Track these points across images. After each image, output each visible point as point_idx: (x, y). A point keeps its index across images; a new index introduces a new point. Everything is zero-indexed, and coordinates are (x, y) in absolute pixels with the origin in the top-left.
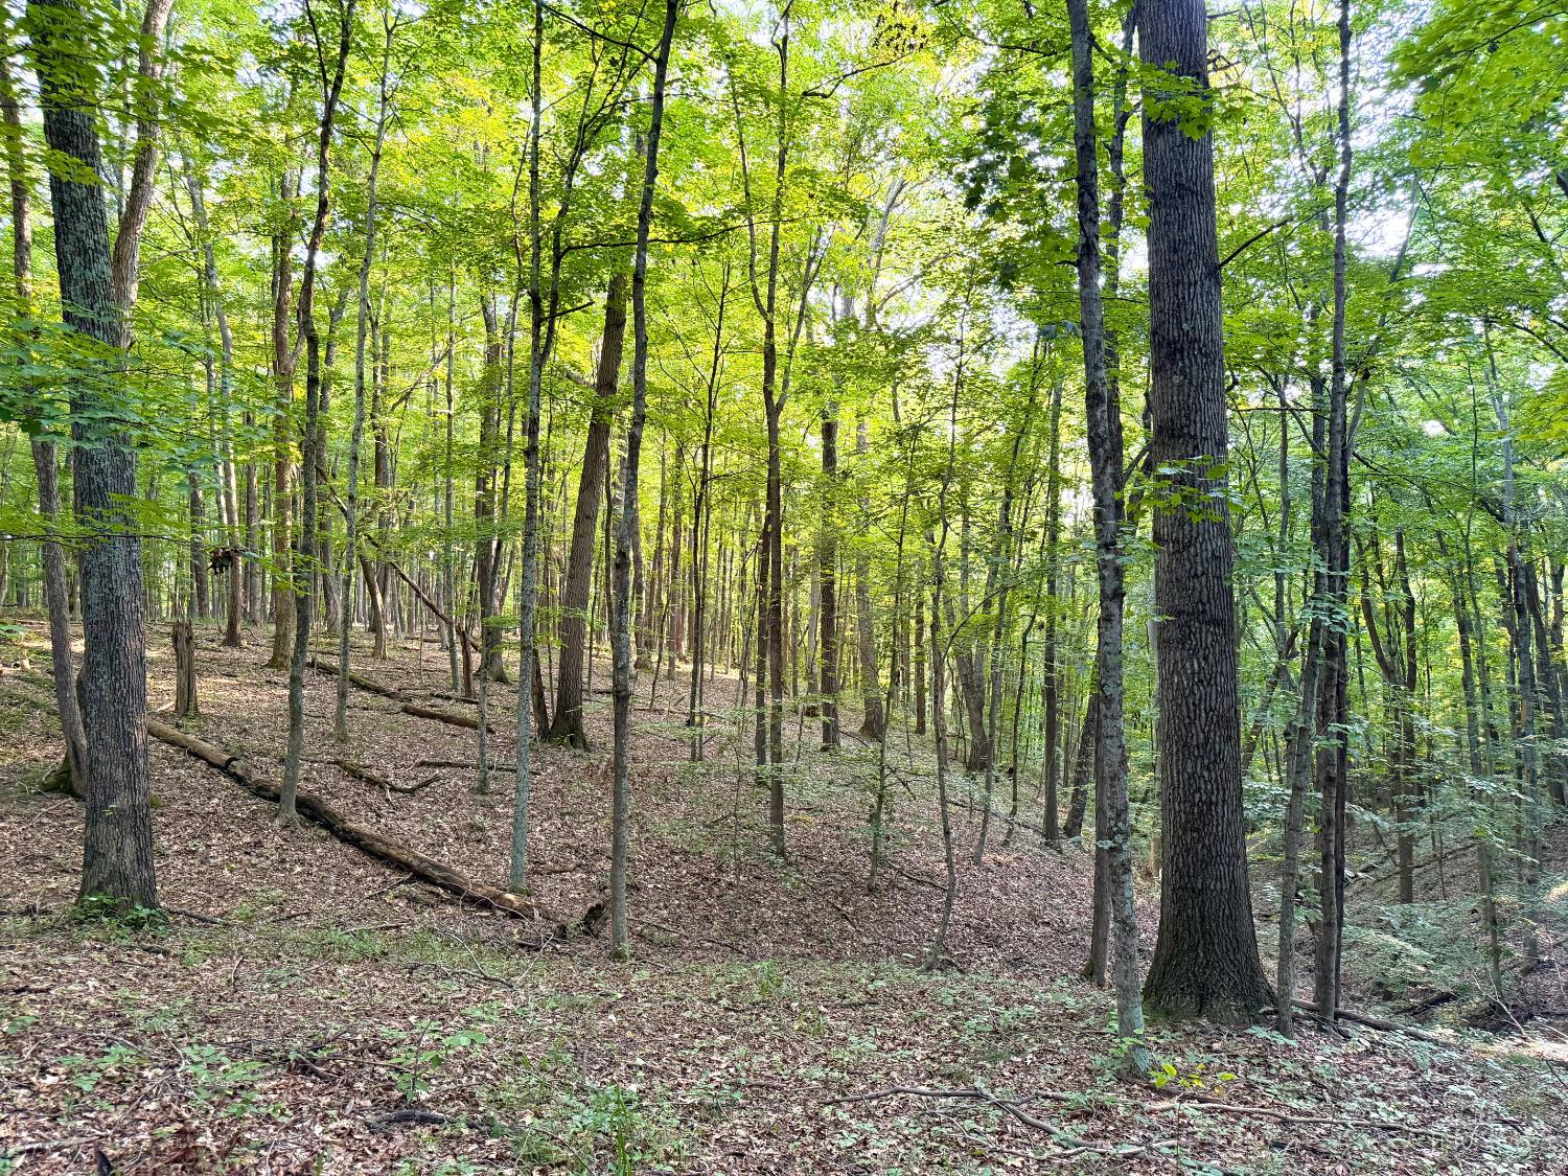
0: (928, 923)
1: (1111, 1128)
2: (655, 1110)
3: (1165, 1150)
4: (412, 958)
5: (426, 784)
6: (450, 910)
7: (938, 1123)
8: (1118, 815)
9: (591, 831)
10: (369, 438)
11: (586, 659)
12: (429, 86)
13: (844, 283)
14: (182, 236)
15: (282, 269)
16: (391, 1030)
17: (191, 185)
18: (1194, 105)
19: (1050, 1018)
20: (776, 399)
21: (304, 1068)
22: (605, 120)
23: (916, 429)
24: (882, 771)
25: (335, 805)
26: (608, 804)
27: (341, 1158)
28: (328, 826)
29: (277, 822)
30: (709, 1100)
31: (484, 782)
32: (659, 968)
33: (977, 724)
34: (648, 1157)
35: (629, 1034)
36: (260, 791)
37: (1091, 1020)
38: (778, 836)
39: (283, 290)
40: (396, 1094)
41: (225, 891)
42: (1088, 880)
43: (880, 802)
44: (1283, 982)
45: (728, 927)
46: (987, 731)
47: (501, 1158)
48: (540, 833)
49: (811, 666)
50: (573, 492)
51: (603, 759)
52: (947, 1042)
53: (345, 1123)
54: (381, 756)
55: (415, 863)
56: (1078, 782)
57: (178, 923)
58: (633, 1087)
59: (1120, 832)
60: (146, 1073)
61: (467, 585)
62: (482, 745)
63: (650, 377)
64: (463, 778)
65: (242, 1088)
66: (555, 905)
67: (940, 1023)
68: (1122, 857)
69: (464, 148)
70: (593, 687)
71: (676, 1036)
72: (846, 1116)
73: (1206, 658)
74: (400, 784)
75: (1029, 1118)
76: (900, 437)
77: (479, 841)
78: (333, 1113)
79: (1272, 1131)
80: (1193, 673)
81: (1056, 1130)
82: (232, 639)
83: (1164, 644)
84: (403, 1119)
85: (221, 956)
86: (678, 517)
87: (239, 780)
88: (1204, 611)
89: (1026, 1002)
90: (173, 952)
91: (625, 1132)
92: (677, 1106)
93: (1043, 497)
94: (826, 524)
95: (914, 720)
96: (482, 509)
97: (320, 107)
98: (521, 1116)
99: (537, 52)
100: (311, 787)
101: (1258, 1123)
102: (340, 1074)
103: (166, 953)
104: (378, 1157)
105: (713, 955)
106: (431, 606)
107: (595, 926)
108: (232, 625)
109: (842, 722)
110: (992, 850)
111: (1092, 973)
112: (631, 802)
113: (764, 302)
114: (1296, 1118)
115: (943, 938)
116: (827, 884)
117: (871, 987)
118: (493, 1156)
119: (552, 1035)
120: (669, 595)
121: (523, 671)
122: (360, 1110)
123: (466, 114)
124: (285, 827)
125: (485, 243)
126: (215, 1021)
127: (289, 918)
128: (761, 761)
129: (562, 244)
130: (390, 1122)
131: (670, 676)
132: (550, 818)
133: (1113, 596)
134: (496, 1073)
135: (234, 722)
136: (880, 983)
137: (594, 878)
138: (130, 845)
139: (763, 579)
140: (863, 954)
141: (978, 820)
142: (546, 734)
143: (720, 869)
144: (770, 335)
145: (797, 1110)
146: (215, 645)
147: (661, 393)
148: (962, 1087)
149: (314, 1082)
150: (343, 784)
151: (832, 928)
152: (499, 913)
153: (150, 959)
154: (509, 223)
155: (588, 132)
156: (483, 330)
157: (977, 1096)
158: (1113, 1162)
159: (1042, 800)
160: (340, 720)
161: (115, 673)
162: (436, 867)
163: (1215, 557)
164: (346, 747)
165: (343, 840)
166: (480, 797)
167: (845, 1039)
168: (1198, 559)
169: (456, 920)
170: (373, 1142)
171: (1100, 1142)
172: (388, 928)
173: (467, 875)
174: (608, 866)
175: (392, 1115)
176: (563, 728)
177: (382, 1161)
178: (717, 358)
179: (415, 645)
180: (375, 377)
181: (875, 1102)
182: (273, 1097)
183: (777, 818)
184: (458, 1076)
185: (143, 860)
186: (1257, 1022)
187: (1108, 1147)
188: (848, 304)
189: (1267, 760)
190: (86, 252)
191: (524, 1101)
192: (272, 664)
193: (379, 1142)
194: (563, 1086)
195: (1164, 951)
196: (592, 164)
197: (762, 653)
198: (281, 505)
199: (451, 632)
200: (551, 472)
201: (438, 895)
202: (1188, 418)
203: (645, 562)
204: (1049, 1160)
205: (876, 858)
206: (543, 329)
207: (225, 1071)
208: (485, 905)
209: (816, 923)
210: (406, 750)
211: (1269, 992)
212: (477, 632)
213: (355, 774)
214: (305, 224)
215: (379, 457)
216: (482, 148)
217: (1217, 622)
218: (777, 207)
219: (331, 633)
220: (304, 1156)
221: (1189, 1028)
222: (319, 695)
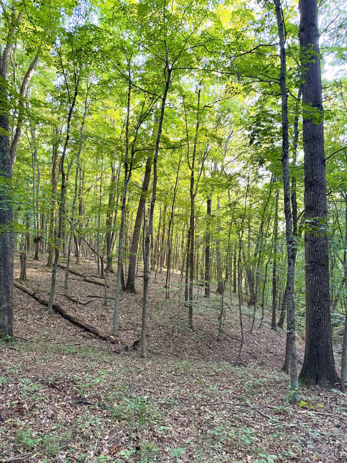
0: (235, 351)
1: (287, 418)
2: (152, 404)
3: (303, 426)
4: (83, 354)
5: (89, 302)
6: (94, 340)
7: (235, 413)
8: (292, 323)
9: (136, 318)
10: (77, 201)
11: (136, 266)
12: (98, 103)
13: (215, 160)
14: (28, 143)
15: (55, 153)
16: (77, 376)
17: (32, 130)
18: (317, 115)
19: (271, 383)
20: (194, 193)
21: (53, 386)
22: (148, 114)
23: (235, 203)
24: (222, 304)
25: (63, 308)
26: (141, 310)
27: (62, 413)
28: (61, 314)
29: (47, 312)
30: (168, 402)
31: (106, 302)
32: (154, 361)
33: (252, 291)
34: (149, 419)
35: (145, 381)
36: (42, 303)
37: (283, 384)
38: (191, 322)
39: (55, 159)
40: (78, 395)
41: (32, 332)
42: (284, 340)
43: (222, 313)
44: (342, 375)
45: (175, 349)
46: (255, 293)
47: (107, 416)
48: (121, 318)
49: (202, 271)
50: (135, 217)
51: (140, 297)
52: (239, 388)
53: (64, 403)
54: (77, 294)
55: (85, 326)
56: (282, 310)
57: (18, 340)
58: (146, 397)
59: (293, 328)
60: (9, 385)
61: (103, 243)
62: (106, 292)
63: (158, 186)
64: (100, 301)
65: (35, 391)
66: (125, 340)
67: (237, 382)
68: (293, 336)
69: (107, 121)
70: (138, 275)
71: (159, 382)
72: (207, 410)
73: (320, 276)
74: (82, 302)
75: (262, 413)
76: (230, 205)
77: (104, 320)
78: (60, 400)
79: (337, 422)
80: (316, 280)
81: (271, 418)
82: (36, 258)
83: (307, 271)
84: (80, 403)
85: (30, 351)
86: (164, 226)
87: (37, 299)
88: (319, 262)
89: (264, 377)
90: (17, 350)
91: (143, 411)
92: (158, 404)
93: (273, 223)
94: (207, 229)
95: (233, 288)
96: (108, 223)
97: (69, 110)
98: (113, 404)
99: (129, 95)
100: (57, 302)
101: (332, 419)
102: (63, 389)
103: (15, 350)
104: (73, 414)
105: (170, 358)
106: (93, 250)
107: (136, 347)
108: (37, 254)
109: (211, 288)
110: (255, 330)
111: (285, 369)
112: (148, 310)
113: (191, 165)
114: (345, 418)
115: (239, 356)
116: (204, 338)
117: (217, 370)
118: (105, 415)
119: (123, 380)
120: (161, 249)
121: (118, 271)
122: (68, 399)
123: (109, 111)
124: (49, 314)
125: (113, 148)
126: (28, 371)
127: (49, 340)
128: (186, 300)
129: (134, 148)
130: (76, 403)
131: (160, 272)
132: (124, 314)
133: (292, 257)
134: (106, 391)
135: (36, 282)
136: (220, 369)
137: (136, 333)
138: (6, 318)
139: (188, 246)
140: (215, 359)
141: (251, 320)
142: (124, 289)
143: (173, 331)
144: (192, 175)
145: (193, 407)
146: (31, 259)
147: (161, 191)
148: (243, 402)
149: (56, 390)
150: (66, 301)
151: (206, 351)
152: (109, 342)
153: (11, 351)
154: (120, 142)
155: (143, 117)
156: (111, 171)
157: (247, 406)
158: (287, 428)
159: (271, 314)
160: (66, 282)
161: (5, 269)
162: (91, 327)
163: (323, 246)
164: (67, 291)
165: (65, 318)
166: (104, 307)
167: (208, 386)
168: (318, 246)
169: (97, 343)
170: (71, 409)
171: (284, 422)
172: (77, 345)
173: (100, 330)
174: (140, 329)
175: (77, 402)
176: (129, 287)
177: (74, 415)
178: (177, 181)
179: (88, 261)
180: (80, 184)
181: (216, 406)
182: (44, 394)
183: (191, 317)
184: (96, 391)
185: (10, 322)
186: (334, 388)
187: (286, 424)
188: (216, 166)
189: (342, 304)
190: (4, 151)
191: (114, 400)
192: (48, 265)
193: (73, 409)
194: (126, 396)
195: (306, 364)
196: (144, 126)
197: (187, 267)
198: (52, 221)
199: (98, 258)
200: (128, 212)
201: (91, 335)
202: (315, 204)
203: (154, 238)
204: (268, 427)
205: (220, 331)
206: (128, 172)
207: (31, 386)
208: (105, 339)
209: (201, 349)
210: (84, 292)
211: (338, 378)
212: (105, 257)
213: (69, 299)
214: (62, 141)
215: (80, 207)
216: (112, 120)
217: (323, 265)
218: (196, 139)
219: (64, 256)
220: (52, 412)
221: (313, 388)
222: (61, 275)
